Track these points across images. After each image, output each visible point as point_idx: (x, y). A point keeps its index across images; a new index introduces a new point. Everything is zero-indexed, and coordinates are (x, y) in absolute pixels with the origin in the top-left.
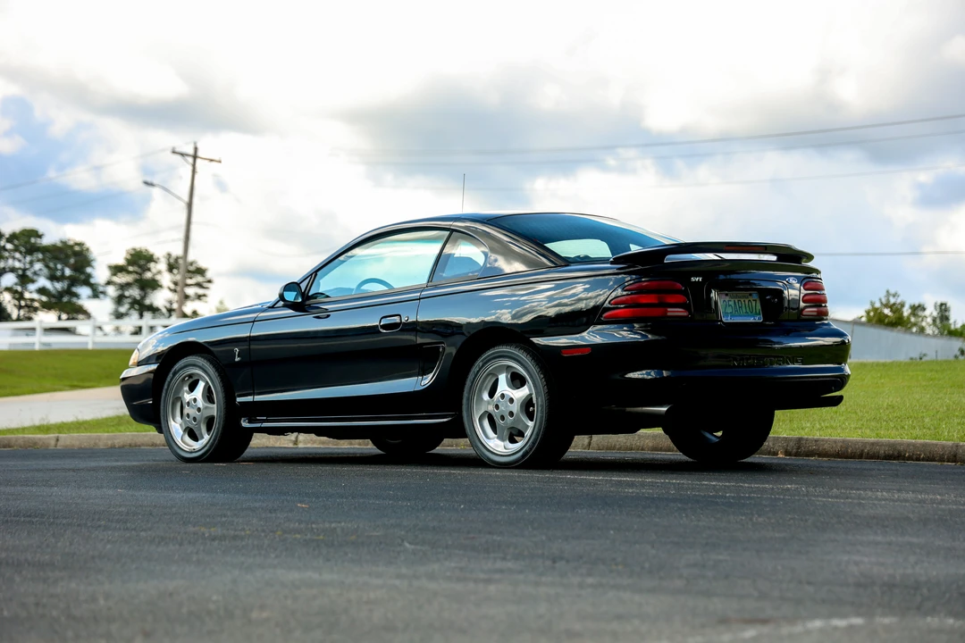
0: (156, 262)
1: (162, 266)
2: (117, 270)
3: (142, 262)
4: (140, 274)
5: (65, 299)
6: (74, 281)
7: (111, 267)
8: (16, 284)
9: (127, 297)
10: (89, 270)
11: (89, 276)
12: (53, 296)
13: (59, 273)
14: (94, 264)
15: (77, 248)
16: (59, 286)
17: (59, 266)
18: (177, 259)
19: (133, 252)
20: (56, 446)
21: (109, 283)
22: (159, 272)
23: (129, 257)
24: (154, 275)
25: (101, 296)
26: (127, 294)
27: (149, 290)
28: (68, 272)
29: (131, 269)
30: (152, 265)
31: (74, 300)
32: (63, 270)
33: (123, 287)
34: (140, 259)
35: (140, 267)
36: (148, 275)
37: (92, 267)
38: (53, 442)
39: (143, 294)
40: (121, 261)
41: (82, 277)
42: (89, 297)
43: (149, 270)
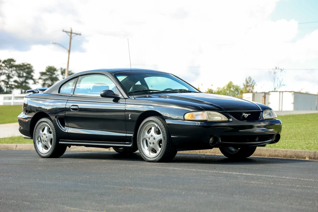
0: (57, 71)
1: (59, 73)
2: (43, 74)
3: (52, 71)
4: (51, 75)
5: (24, 84)
6: (27, 78)
7: (40, 73)
8: (6, 79)
9: (46, 84)
10: (32, 74)
11: (32, 76)
12: (19, 83)
13: (21, 75)
14: (34, 71)
15: (28, 66)
16: (22, 80)
17: (22, 72)
18: (64, 70)
19: (49, 67)
20: (16, 149)
21: (40, 79)
22: (58, 75)
23: (47, 69)
24: (56, 76)
25: (37, 83)
26: (46, 82)
27: (55, 81)
28: (25, 74)
29: (48, 73)
30: (55, 72)
31: (27, 85)
32: (23, 74)
33: (45, 80)
34: (51, 70)
35: (51, 73)
36: (54, 76)
37: (34, 73)
38: (15, 147)
39: (52, 83)
40: (44, 71)
41: (30, 76)
42: (33, 84)
43: (54, 74)
